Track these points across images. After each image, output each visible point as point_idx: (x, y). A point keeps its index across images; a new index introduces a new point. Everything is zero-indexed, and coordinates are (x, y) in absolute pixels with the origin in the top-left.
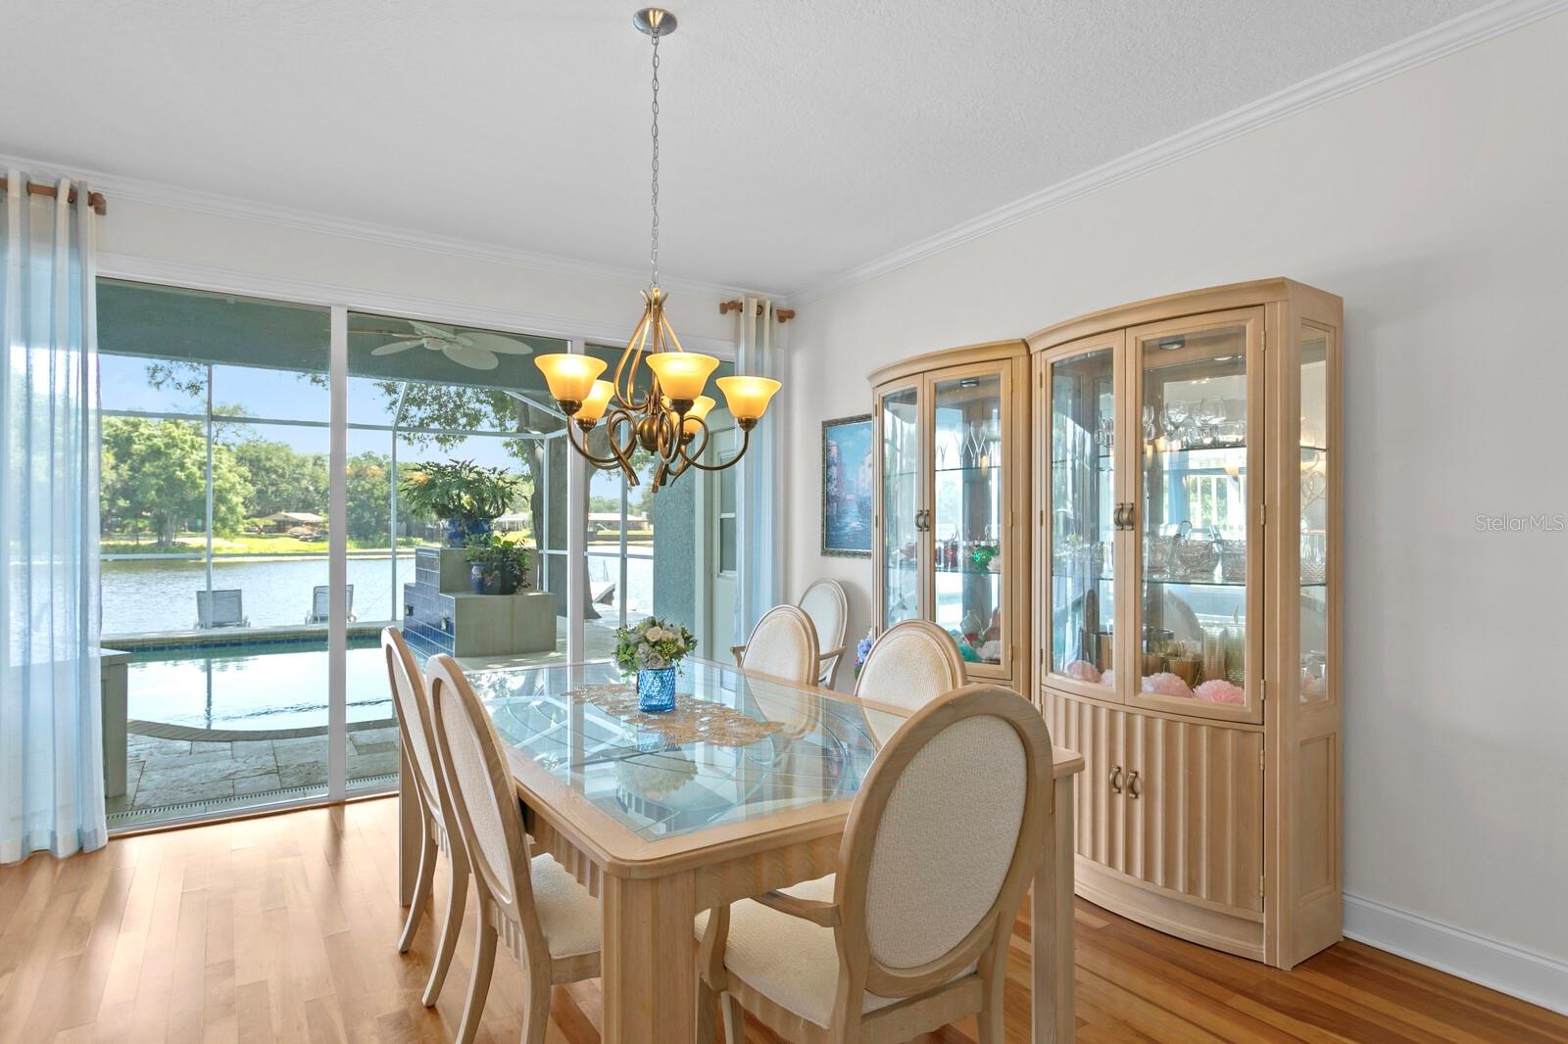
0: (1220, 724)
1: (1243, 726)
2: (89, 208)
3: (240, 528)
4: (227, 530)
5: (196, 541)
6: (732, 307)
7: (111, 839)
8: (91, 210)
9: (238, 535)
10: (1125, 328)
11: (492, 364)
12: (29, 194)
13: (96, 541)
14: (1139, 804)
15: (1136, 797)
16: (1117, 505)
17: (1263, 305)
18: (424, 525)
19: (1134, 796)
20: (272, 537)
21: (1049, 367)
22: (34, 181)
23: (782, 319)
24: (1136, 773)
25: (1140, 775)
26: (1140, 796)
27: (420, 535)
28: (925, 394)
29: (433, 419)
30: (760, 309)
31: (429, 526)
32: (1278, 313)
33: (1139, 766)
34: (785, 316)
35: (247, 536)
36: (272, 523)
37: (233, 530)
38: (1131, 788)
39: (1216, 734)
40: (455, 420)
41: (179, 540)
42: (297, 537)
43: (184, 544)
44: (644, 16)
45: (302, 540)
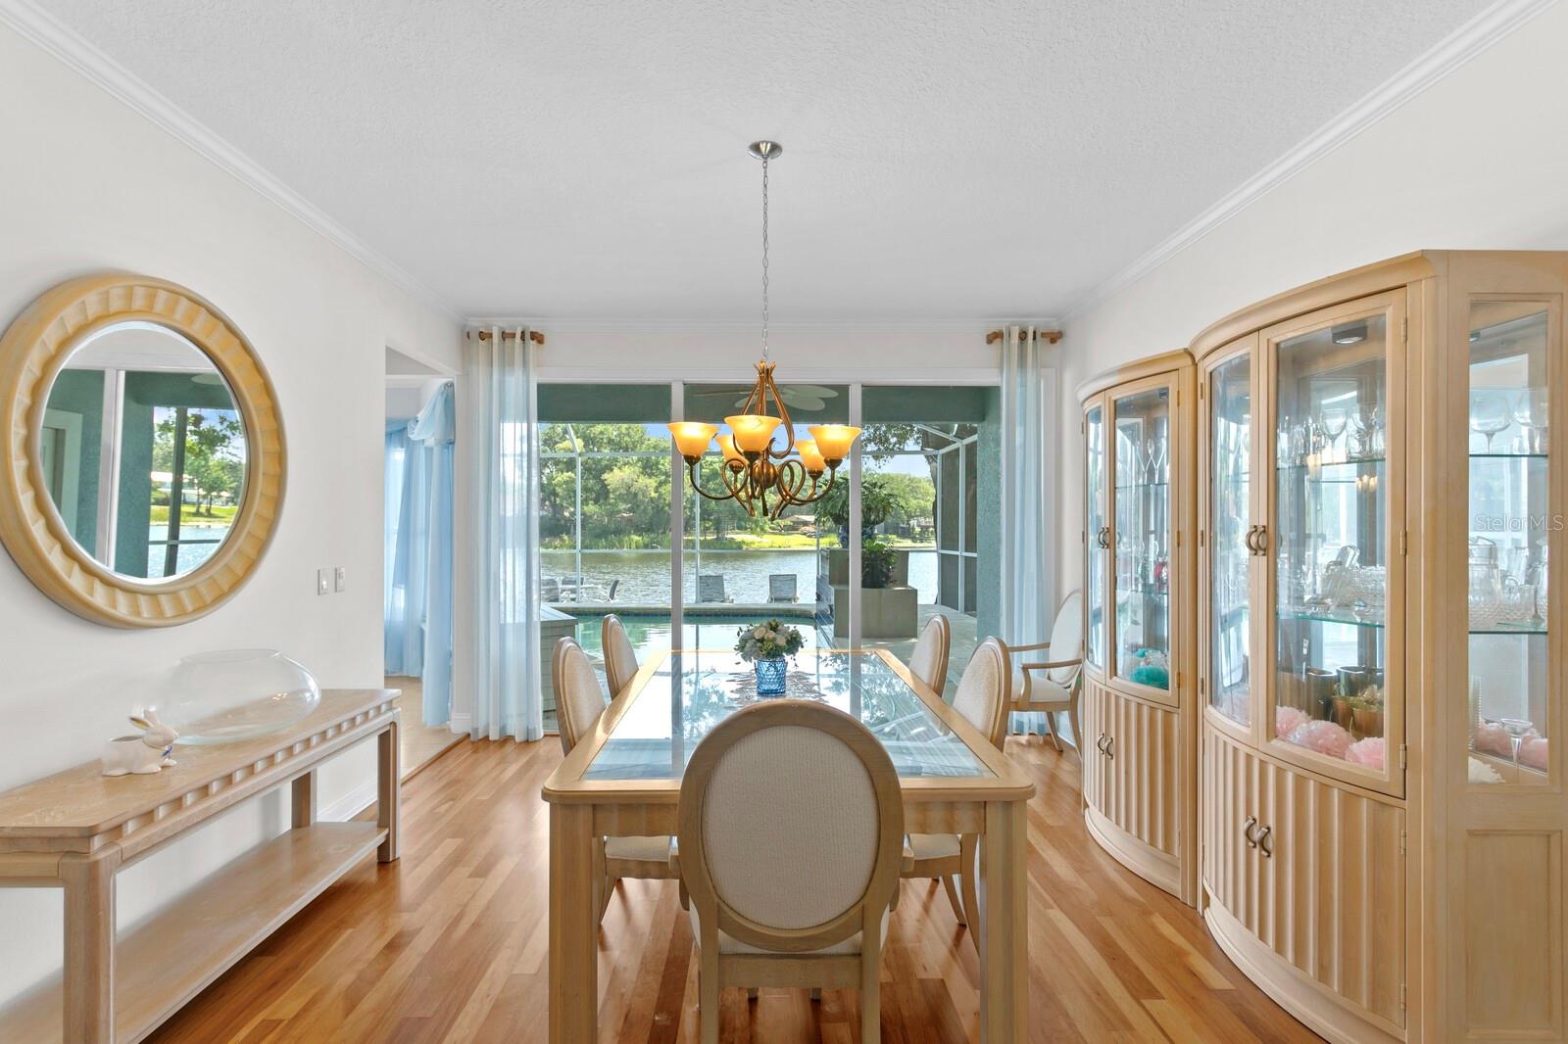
0: (1354, 791)
1: (1384, 799)
2: (531, 342)
3: (767, 528)
4: (759, 529)
5: (739, 537)
6: (994, 337)
7: (545, 736)
8: (534, 342)
9: (765, 532)
10: (1258, 330)
11: (822, 406)
12: (504, 339)
13: (536, 549)
14: (1271, 863)
15: (1269, 856)
16: (1251, 527)
17: (1405, 286)
18: (898, 524)
19: (1266, 854)
20: (788, 534)
21: (1208, 375)
22: (507, 331)
23: (1053, 341)
24: (1269, 828)
25: (1272, 831)
26: (1272, 855)
27: (895, 532)
28: (1106, 414)
29: (869, 440)
30: (1023, 336)
31: (901, 525)
32: (1421, 294)
33: (1271, 822)
34: (1054, 337)
35: (773, 533)
36: (789, 523)
37: (762, 529)
38: (1262, 843)
39: (1349, 801)
40: (887, 440)
41: (729, 536)
42: (805, 534)
43: (732, 538)
44: (756, 148)
45: (809, 536)
